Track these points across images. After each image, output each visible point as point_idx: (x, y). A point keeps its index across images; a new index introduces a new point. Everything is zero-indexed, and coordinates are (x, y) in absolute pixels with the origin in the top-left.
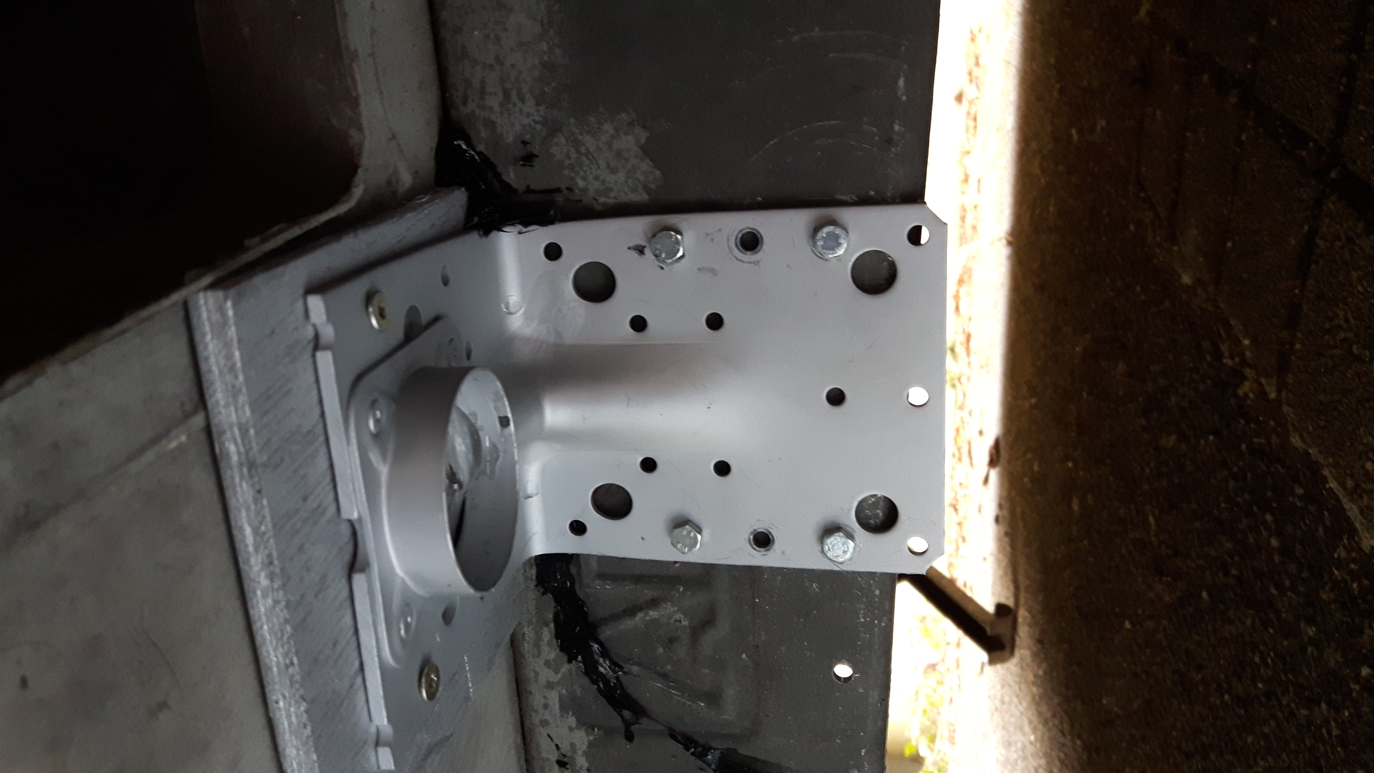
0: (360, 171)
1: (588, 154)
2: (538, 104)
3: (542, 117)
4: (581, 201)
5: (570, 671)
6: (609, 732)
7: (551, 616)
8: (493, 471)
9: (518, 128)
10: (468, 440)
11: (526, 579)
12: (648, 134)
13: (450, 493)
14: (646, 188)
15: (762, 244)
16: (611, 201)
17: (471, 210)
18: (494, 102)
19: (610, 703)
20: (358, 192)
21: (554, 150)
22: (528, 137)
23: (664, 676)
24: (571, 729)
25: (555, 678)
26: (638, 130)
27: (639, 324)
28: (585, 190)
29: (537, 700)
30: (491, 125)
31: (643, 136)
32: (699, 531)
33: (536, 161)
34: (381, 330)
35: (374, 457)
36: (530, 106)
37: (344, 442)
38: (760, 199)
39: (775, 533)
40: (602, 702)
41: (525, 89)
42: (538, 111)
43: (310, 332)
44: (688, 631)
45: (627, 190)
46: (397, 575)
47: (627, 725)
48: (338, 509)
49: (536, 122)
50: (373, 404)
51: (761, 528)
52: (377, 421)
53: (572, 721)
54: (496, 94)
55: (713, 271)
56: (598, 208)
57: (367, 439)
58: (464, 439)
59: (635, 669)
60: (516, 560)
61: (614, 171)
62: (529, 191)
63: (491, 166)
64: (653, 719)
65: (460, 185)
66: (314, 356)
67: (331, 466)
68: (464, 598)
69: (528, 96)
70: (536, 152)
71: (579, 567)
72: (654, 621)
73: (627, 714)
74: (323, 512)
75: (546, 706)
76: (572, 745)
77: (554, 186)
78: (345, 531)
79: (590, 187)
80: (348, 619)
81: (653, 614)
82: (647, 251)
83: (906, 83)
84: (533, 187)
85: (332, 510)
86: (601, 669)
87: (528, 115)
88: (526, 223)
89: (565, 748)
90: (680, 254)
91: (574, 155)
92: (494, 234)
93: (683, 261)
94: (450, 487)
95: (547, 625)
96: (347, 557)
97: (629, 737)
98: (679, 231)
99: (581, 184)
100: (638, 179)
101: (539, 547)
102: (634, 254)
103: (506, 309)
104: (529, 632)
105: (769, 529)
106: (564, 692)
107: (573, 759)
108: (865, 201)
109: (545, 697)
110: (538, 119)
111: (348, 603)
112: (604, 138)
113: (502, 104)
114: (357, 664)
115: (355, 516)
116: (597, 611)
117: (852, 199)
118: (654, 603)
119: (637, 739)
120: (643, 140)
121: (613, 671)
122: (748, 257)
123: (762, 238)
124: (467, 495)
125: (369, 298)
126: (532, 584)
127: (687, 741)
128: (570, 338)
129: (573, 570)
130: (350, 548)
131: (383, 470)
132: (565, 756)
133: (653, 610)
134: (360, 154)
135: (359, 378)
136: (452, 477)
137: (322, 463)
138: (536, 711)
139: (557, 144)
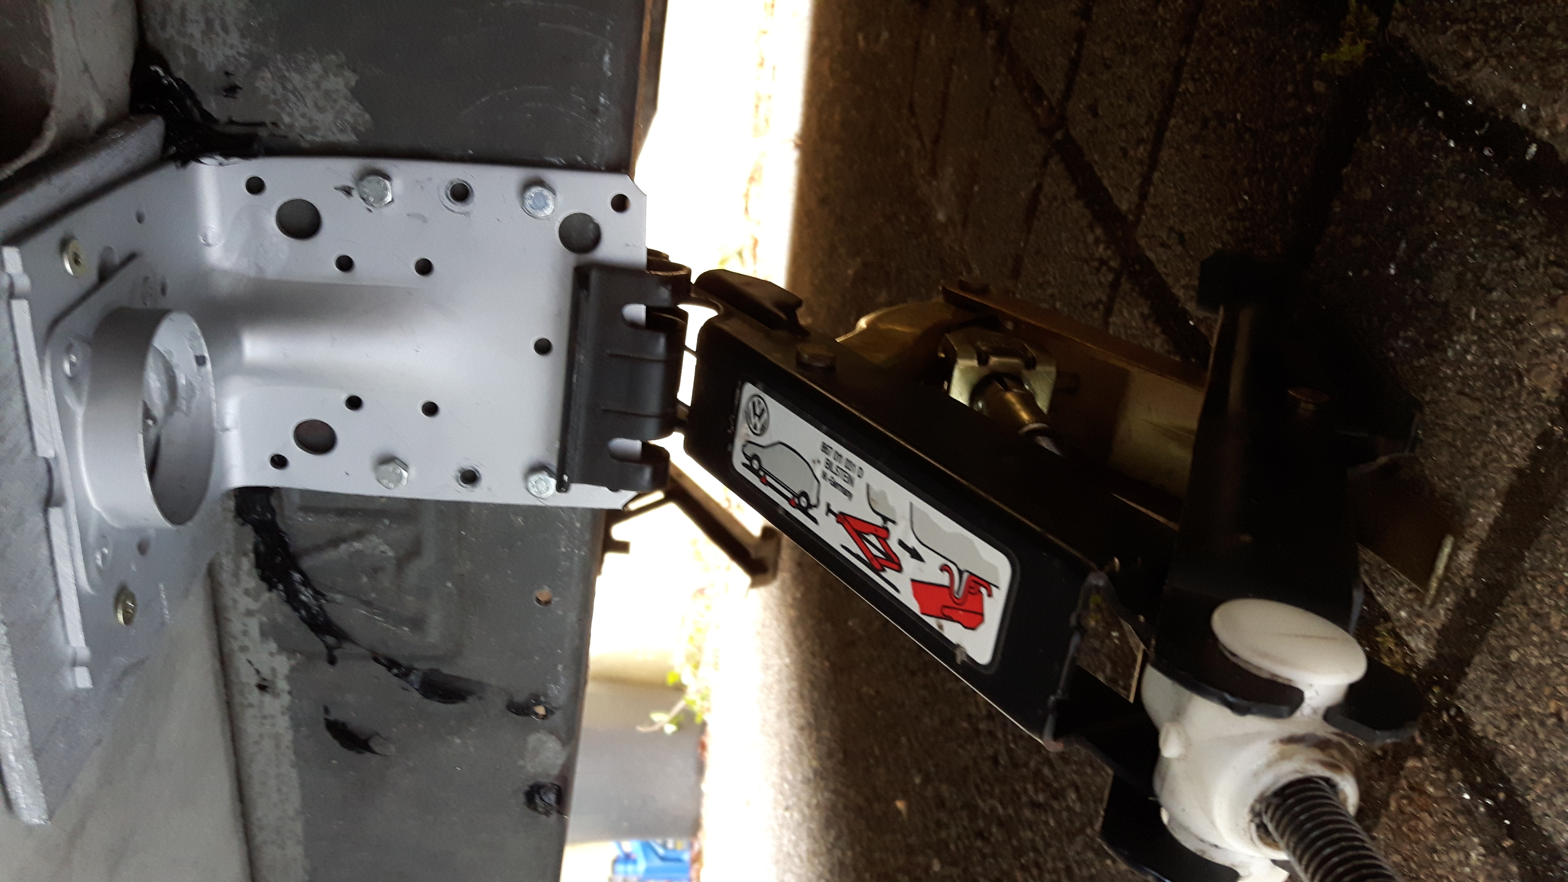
0: (53, 114)
1: (294, 91)
2: (243, 36)
3: (247, 50)
4: (286, 137)
5: (271, 599)
6: (310, 657)
7: (250, 547)
8: (189, 408)
9: (221, 58)
10: (163, 378)
11: (224, 509)
12: (357, 78)
13: (146, 429)
14: (354, 129)
15: (473, 195)
16: (318, 139)
17: (167, 141)
18: (195, 30)
19: (313, 630)
20: (50, 135)
21: (259, 83)
22: (231, 69)
23: (368, 604)
24: (272, 654)
25: (254, 606)
26: (347, 73)
27: (345, 264)
28: (291, 126)
29: (236, 625)
30: (192, 53)
31: (353, 79)
32: (405, 467)
33: (240, 94)
34: (76, 276)
35: (70, 399)
36: (234, 38)
37: (40, 383)
38: (471, 152)
39: (482, 471)
40: (304, 627)
41: (229, 20)
42: (243, 43)
43: (5, 281)
44: (394, 562)
45: (334, 129)
46: (91, 507)
47: (330, 649)
48: (34, 448)
49: (239, 54)
50: (69, 349)
51: (468, 465)
52: (72, 364)
53: (273, 646)
54: (197, 22)
55: (424, 219)
56: (304, 145)
57: (64, 383)
58: (158, 375)
59: (339, 597)
60: (214, 491)
61: (321, 110)
62: (231, 122)
63: (191, 94)
64: (358, 645)
65: (157, 113)
66: (9, 305)
67: (27, 407)
68: (160, 531)
69: (232, 28)
70: (238, 83)
71: (280, 499)
72: (359, 553)
73: (330, 640)
74: (19, 452)
75: (245, 633)
76: (273, 670)
77: (257, 118)
78: (42, 468)
79: (296, 124)
80: (45, 551)
81: (357, 545)
82: (355, 193)
83: (610, 59)
84: (234, 119)
85: (27, 449)
86: (303, 598)
87: (232, 47)
88: (227, 154)
89: (266, 672)
90: (389, 198)
91: (279, 90)
92: (193, 165)
93: (393, 205)
94: (144, 422)
95: (245, 554)
96: (43, 492)
97: (332, 661)
98: (388, 176)
99: (287, 119)
100: (346, 121)
101: (238, 478)
102: (341, 195)
103: (204, 241)
104: (227, 562)
105: (476, 467)
106: (265, 619)
107: (273, 682)
108: (572, 166)
109: (245, 625)
110: (242, 51)
111: (43, 537)
112: (311, 77)
113: (203, 33)
114: (52, 592)
115: (50, 454)
116: (297, 542)
117: (560, 162)
118: (359, 535)
119: (340, 664)
120: (353, 83)
121: (316, 600)
122: (458, 207)
123: (472, 191)
124: (163, 431)
125: (64, 245)
126: (230, 515)
127: (391, 664)
128: (272, 272)
129: (274, 502)
130: (45, 484)
131: (79, 411)
132: (264, 679)
133: (357, 542)
134: (51, 96)
135: (55, 323)
136: (147, 414)
137: (18, 406)
138: (235, 638)
139: (263, 79)
